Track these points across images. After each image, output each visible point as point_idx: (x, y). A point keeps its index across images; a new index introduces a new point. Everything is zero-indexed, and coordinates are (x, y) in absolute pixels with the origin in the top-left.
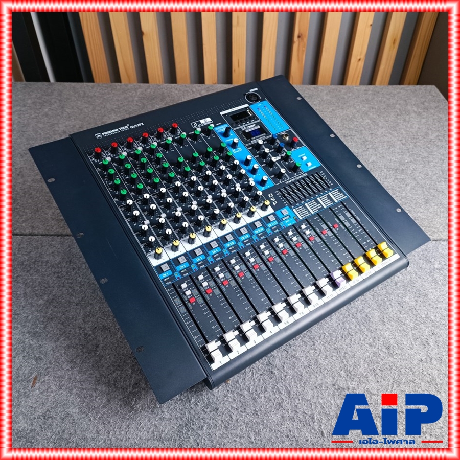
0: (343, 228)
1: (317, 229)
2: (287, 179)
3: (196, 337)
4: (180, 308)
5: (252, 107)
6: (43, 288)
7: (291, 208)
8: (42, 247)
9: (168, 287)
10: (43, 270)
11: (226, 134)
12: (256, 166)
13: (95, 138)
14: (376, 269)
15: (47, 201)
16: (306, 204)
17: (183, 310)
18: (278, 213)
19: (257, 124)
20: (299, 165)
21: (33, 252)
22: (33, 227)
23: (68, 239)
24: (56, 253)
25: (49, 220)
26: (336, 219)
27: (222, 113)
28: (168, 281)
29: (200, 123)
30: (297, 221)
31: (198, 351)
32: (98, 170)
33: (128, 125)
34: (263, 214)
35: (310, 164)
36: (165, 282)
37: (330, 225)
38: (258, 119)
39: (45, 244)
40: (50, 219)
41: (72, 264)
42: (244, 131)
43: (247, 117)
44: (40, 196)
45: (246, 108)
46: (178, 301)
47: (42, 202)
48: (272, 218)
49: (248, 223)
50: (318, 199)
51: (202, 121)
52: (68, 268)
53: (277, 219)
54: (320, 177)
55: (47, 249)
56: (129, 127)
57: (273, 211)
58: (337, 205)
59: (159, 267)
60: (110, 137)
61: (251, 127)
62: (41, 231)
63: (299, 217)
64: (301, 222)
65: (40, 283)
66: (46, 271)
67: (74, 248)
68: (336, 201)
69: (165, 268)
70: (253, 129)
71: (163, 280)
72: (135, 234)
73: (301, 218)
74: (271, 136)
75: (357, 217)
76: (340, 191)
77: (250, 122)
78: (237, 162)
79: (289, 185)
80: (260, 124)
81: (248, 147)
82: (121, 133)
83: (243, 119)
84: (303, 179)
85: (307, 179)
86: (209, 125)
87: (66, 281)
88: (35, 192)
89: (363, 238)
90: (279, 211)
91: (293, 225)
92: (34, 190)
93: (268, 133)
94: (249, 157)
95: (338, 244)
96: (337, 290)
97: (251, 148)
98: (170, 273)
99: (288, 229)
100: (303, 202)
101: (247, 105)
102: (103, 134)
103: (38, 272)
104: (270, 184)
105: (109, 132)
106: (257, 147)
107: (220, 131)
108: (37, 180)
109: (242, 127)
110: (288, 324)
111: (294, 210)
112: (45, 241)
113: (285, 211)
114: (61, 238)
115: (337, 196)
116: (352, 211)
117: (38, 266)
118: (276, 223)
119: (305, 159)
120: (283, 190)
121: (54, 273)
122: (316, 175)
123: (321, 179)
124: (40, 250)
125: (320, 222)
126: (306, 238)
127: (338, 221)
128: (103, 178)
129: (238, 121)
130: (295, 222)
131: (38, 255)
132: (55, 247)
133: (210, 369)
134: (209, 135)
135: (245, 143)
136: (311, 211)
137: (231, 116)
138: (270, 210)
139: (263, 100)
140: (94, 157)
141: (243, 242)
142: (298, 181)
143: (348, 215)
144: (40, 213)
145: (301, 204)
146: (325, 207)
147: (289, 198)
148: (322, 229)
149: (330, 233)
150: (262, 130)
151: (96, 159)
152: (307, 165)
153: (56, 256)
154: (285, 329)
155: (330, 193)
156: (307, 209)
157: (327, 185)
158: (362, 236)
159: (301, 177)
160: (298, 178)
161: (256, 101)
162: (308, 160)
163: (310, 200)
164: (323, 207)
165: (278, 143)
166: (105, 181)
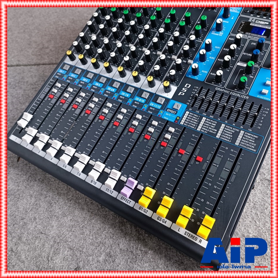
6: (25, 98)
17: (43, 96)
23: (42, 67)
25: (30, 56)
61: (261, 23)
62: (25, 63)
65: (22, 95)
66: (27, 87)
69: (66, 67)
103: (21, 88)
117: (21, 85)
131: (21, 77)
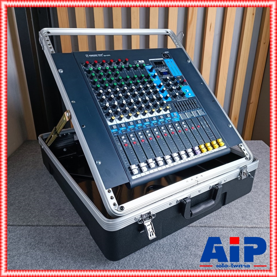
0: (202, 128)
1: (189, 126)
2: (178, 99)
3: (126, 162)
4: (120, 148)
5: (165, 60)
7: (178, 113)
8: (43, 233)
9: (115, 136)
10: (43, 248)
11: (151, 70)
12: (164, 89)
13: (85, 56)
14: (215, 150)
15: (48, 205)
16: (186, 113)
17: (121, 148)
18: (172, 114)
19: (166, 69)
20: (185, 93)
21: (37, 236)
22: (39, 221)
24: (51, 237)
26: (199, 123)
27: (150, 60)
28: (115, 134)
29: (138, 62)
30: (180, 120)
31: (126, 169)
32: (85, 72)
33: (102, 54)
34: (165, 113)
35: (190, 94)
36: (114, 134)
37: (196, 126)
38: (167, 67)
39: (45, 231)
40: (49, 215)
41: (61, 244)
42: (160, 71)
43: (162, 65)
44: (44, 202)
45: (162, 60)
46: (119, 144)
47: (45, 206)
48: (169, 116)
49: (157, 115)
50: (192, 112)
51: (140, 61)
52: (58, 247)
53: (171, 117)
54: (194, 101)
55: (46, 235)
56: (103, 55)
57: (169, 112)
58: (200, 117)
59: (112, 126)
60: (93, 57)
61: (163, 70)
63: (182, 118)
64: (182, 121)
67: (62, 234)
68: (200, 115)
69: (115, 127)
70: (164, 71)
71: (113, 133)
72: (101, 108)
73: (182, 119)
74: (173, 77)
75: (209, 125)
76: (203, 110)
77: (163, 67)
78: (155, 84)
79: (178, 102)
80: (168, 69)
81: (161, 79)
82: (99, 57)
83: (160, 65)
84: (186, 101)
85: (187, 101)
86: (143, 64)
87: (58, 255)
88: (41, 200)
89: (211, 135)
90: (172, 113)
91: (178, 122)
92: (40, 199)
93: (171, 75)
94: (162, 84)
95: (198, 135)
96: (196, 156)
97: (162, 80)
98: (116, 130)
99: (176, 122)
100: (184, 112)
101: (162, 59)
102: (89, 55)
104: (169, 99)
105: (93, 55)
106: (166, 80)
107: (148, 68)
108: (42, 192)
109: (159, 69)
110: (170, 166)
111: (180, 114)
112: (45, 230)
113: (175, 114)
114: (54, 228)
115: (201, 112)
116: (207, 121)
118: (170, 118)
119: (188, 91)
120: (175, 104)
121: (50, 250)
122: (192, 100)
123: (194, 103)
124: (41, 235)
125: (191, 123)
126: (184, 129)
127: (200, 125)
128: (88, 77)
129: (158, 65)
130: (179, 120)
132: (51, 233)
133: (131, 178)
134: (142, 69)
135: (160, 77)
136: (188, 117)
137: (154, 62)
138: (168, 112)
139: (170, 58)
140: (84, 66)
141: (153, 124)
142: (183, 101)
143: (205, 122)
144: (43, 212)
145: (183, 113)
146: (195, 116)
147: (178, 108)
148: (192, 126)
149: (195, 129)
150: (168, 73)
151: (85, 67)
152: (189, 95)
153: (51, 239)
154: (169, 168)
155: (197, 110)
156: (186, 115)
157: (197, 106)
158: (210, 134)
159: (185, 99)
160: (183, 100)
161: (167, 58)
162: (189, 92)
163: (188, 112)
164: (193, 116)
165: (175, 81)
166: (88, 79)
